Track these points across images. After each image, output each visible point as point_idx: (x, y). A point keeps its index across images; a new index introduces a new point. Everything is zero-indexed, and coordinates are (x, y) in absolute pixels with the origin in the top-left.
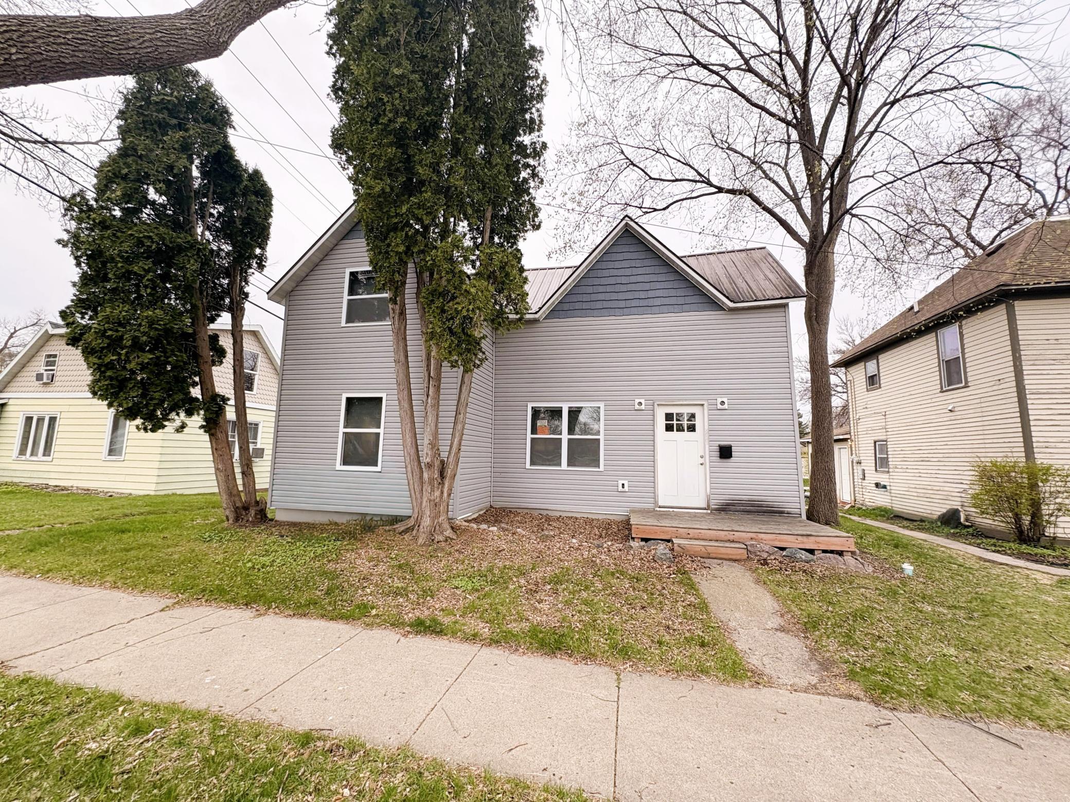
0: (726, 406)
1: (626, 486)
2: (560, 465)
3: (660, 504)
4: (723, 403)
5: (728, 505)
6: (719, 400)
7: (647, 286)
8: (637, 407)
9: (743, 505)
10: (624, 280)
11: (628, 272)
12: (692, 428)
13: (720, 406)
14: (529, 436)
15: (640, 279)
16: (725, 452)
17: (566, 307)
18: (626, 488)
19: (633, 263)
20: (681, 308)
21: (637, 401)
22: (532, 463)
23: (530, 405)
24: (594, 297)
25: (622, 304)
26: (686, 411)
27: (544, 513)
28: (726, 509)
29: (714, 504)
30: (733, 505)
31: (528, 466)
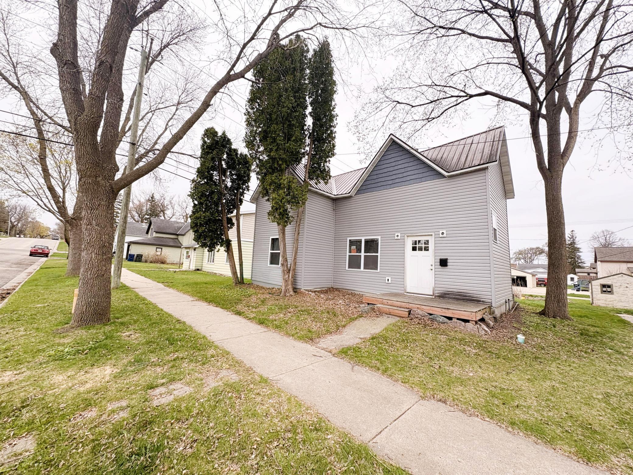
0: (445, 235)
1: (390, 280)
2: (360, 268)
3: (408, 291)
4: (443, 233)
5: (445, 294)
6: (441, 232)
7: (403, 171)
8: (396, 238)
9: (453, 294)
10: (391, 169)
11: (393, 164)
12: (426, 249)
13: (441, 235)
14: (348, 254)
15: (400, 167)
16: (444, 263)
17: (364, 187)
18: (390, 281)
19: (396, 159)
20: (421, 180)
21: (396, 234)
22: (349, 268)
23: (348, 239)
24: (376, 181)
25: (390, 182)
26: (423, 239)
27: (353, 292)
28: (444, 296)
29: (437, 293)
30: (448, 294)
31: (347, 268)
